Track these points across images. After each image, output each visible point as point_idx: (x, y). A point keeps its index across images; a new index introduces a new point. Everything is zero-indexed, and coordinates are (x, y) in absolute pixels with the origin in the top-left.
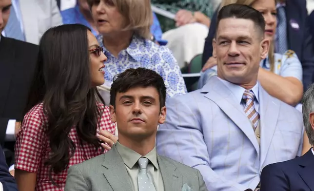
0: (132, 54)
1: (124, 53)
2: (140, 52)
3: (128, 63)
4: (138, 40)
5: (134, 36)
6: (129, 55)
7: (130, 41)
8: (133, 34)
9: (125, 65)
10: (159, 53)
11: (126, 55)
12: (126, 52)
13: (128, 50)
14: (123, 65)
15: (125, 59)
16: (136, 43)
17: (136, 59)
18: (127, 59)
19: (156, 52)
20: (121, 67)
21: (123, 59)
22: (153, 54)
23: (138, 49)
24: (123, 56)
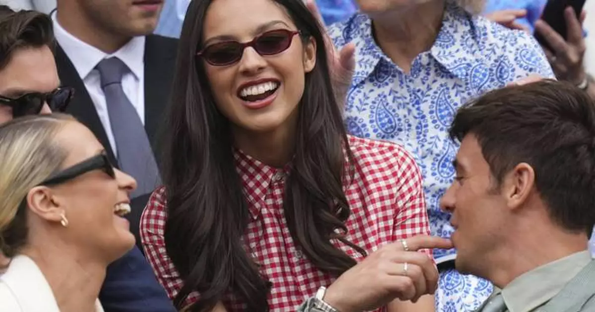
0: (444, 62)
1: (425, 59)
2: (462, 54)
3: (435, 81)
4: (456, 22)
5: (447, 14)
6: (436, 61)
7: (439, 26)
8: (445, 8)
9: (429, 88)
10: (507, 54)
11: (429, 64)
12: (430, 56)
13: (435, 51)
14: (423, 88)
15: (428, 74)
16: (451, 30)
17: (455, 72)
18: (432, 72)
19: (499, 52)
20: (419, 94)
21: (423, 74)
22: (494, 57)
23: (457, 45)
24: (421, 65)
